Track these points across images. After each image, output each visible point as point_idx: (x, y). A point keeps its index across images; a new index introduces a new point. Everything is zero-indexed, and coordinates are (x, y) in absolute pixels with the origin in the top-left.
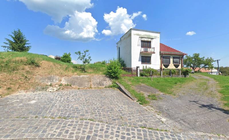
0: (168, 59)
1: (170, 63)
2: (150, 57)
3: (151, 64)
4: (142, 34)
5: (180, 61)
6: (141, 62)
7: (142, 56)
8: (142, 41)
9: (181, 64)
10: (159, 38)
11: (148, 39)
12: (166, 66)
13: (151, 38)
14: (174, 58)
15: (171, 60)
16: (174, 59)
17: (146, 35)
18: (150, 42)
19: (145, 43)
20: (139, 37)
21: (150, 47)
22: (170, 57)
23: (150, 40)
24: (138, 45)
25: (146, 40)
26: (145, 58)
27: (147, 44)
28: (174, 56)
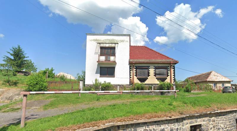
0: (146, 70)
1: (149, 75)
2: (114, 68)
3: (114, 77)
4: (102, 40)
5: (169, 72)
6: (99, 74)
7: (101, 68)
8: (102, 48)
9: (169, 77)
10: (127, 41)
11: (110, 44)
12: (142, 80)
13: (115, 42)
14: (156, 68)
15: (152, 71)
16: (157, 70)
17: (108, 40)
18: (114, 48)
19: (106, 50)
20: (98, 43)
21: (114, 54)
22: (149, 66)
23: (113, 45)
24: (96, 53)
25: (107, 45)
26: (106, 69)
27: (109, 51)
28: (156, 65)
